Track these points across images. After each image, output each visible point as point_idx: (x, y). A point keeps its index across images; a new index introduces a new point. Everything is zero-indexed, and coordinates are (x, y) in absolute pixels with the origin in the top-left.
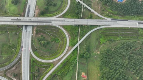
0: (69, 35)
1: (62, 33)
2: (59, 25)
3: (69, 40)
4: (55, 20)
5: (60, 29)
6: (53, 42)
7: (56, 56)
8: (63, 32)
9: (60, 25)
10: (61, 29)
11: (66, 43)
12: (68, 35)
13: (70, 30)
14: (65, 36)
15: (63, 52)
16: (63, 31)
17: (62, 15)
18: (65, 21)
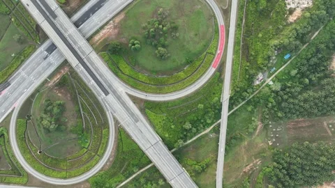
0: (111, 159)
1: (103, 141)
2: (114, 118)
3: (100, 171)
4: (119, 98)
5: (109, 128)
6: (74, 136)
7: (47, 171)
8: (107, 142)
9: (117, 122)
10: (109, 131)
11: (88, 170)
12: (109, 159)
13: (125, 149)
14: (103, 154)
15: (65, 178)
16: (108, 139)
17: (146, 101)
18: (137, 120)
